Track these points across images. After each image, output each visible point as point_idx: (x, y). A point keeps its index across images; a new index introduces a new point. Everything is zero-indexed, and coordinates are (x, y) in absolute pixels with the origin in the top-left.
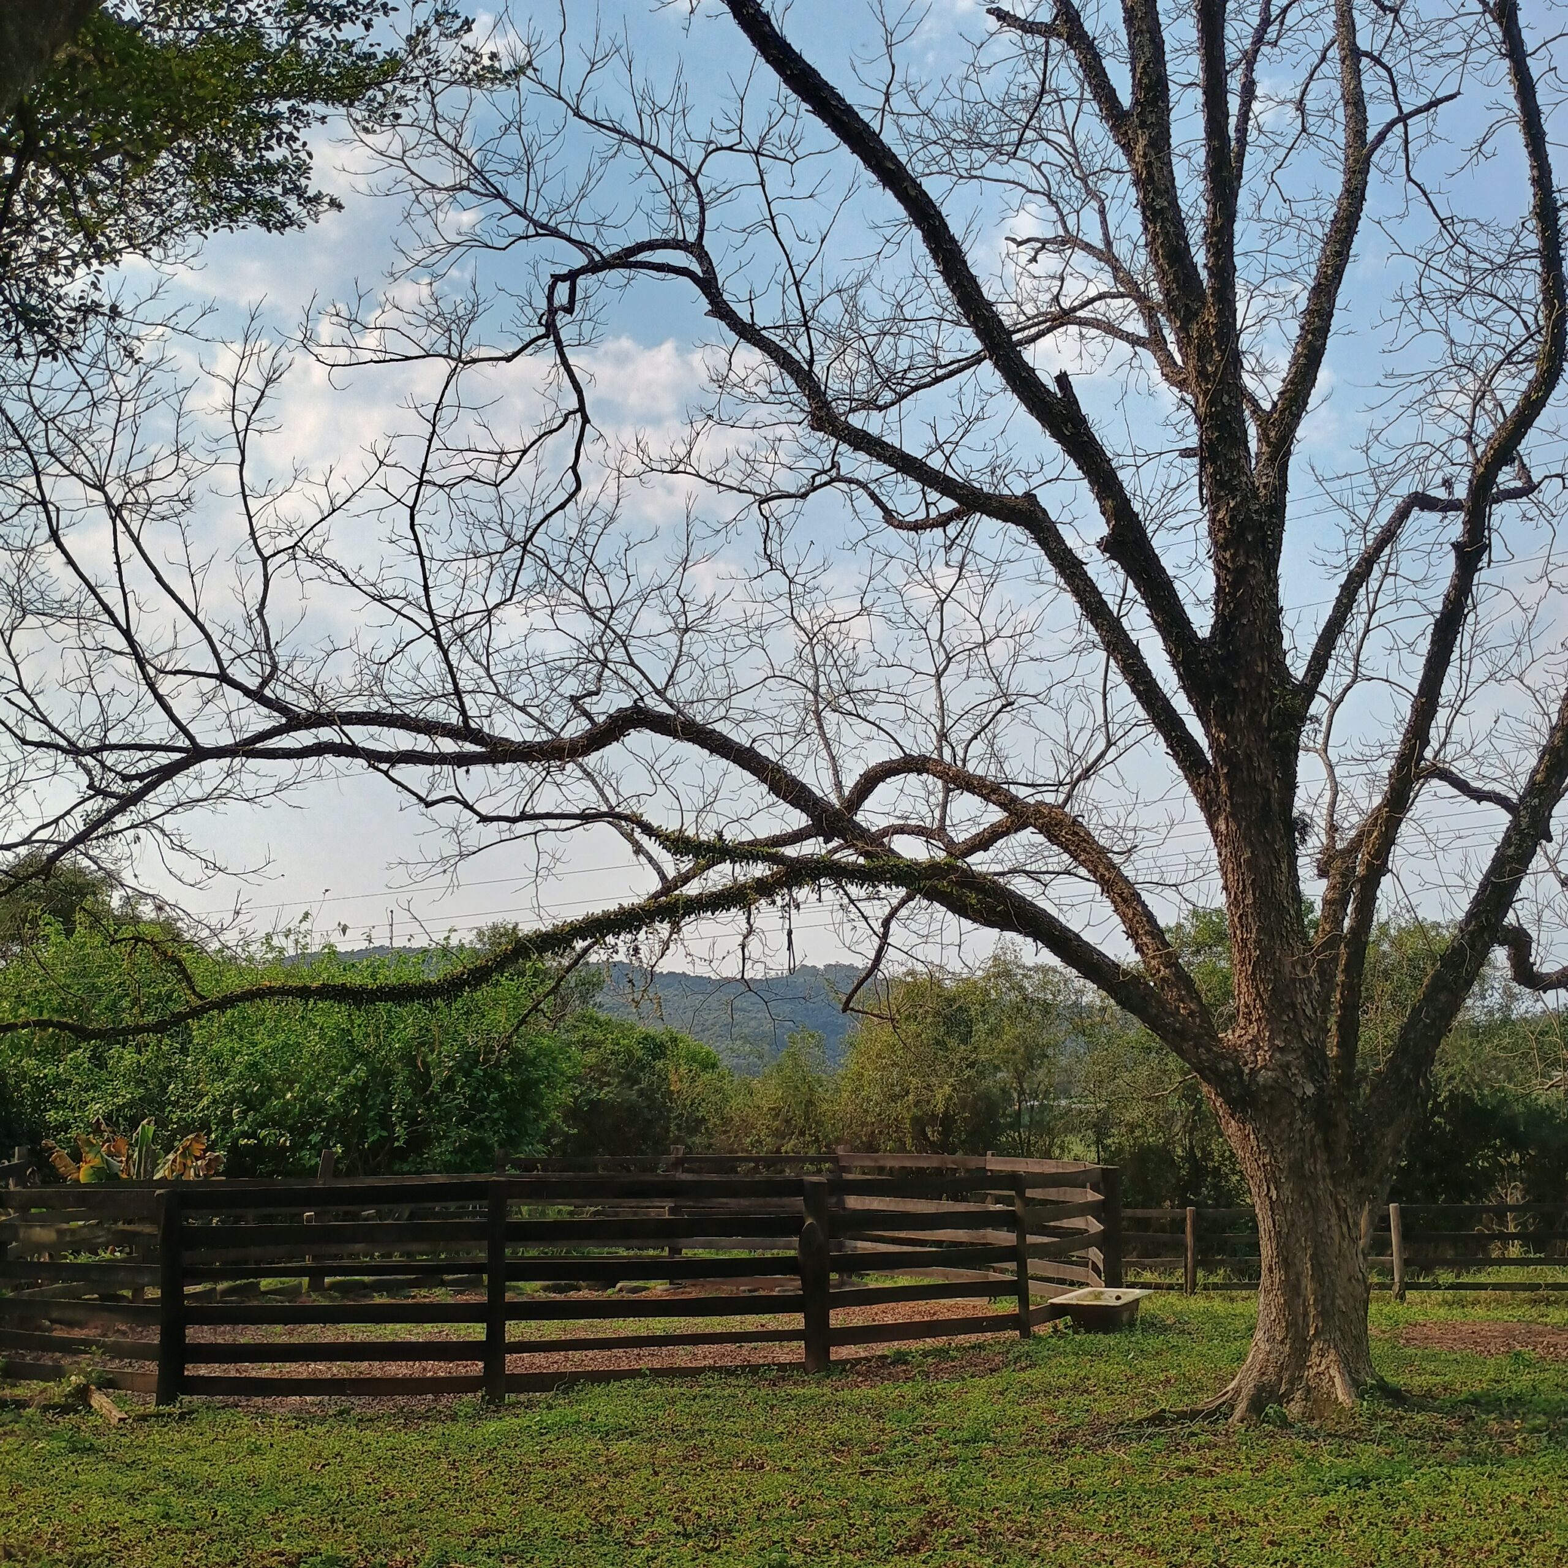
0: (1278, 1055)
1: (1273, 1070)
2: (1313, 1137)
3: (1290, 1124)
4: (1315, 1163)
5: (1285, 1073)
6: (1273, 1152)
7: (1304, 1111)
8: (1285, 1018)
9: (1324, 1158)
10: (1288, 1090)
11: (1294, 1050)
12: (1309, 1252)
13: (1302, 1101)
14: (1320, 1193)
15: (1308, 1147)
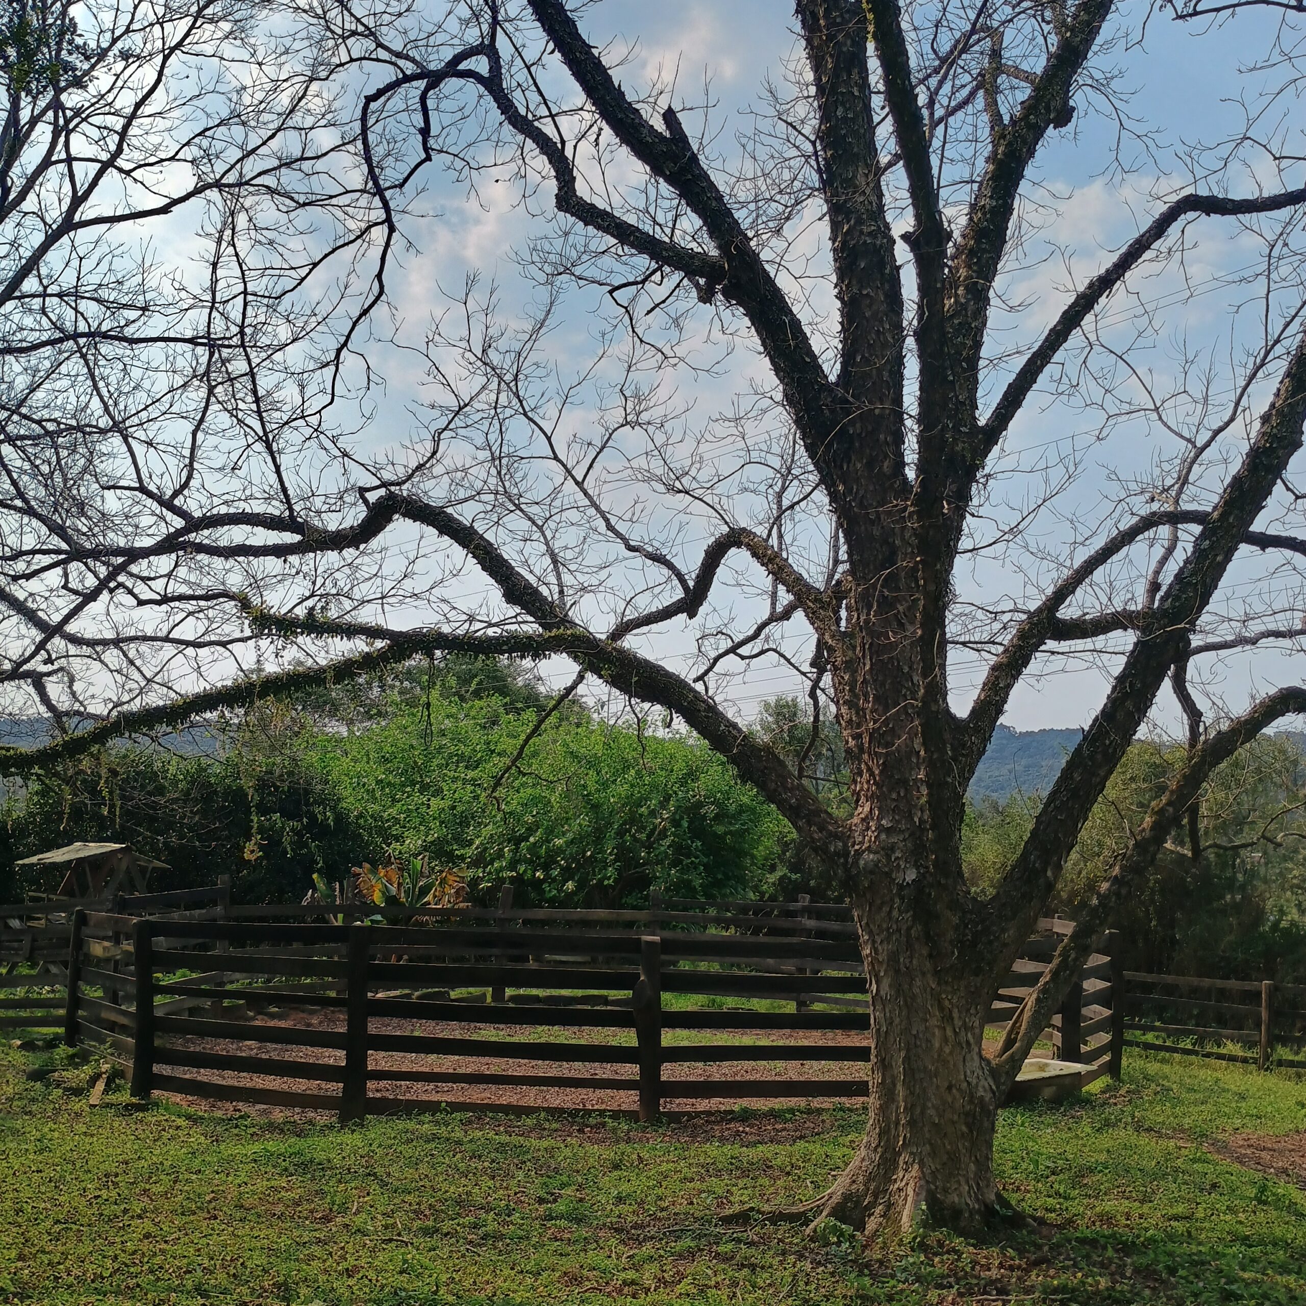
0: (883, 836)
1: (875, 853)
2: (909, 929)
3: (890, 912)
4: (911, 957)
5: (888, 857)
6: (874, 942)
7: (902, 898)
8: (894, 796)
9: (925, 952)
10: (888, 875)
11: (902, 831)
12: (903, 1054)
13: (901, 887)
14: (916, 991)
15: (904, 939)
